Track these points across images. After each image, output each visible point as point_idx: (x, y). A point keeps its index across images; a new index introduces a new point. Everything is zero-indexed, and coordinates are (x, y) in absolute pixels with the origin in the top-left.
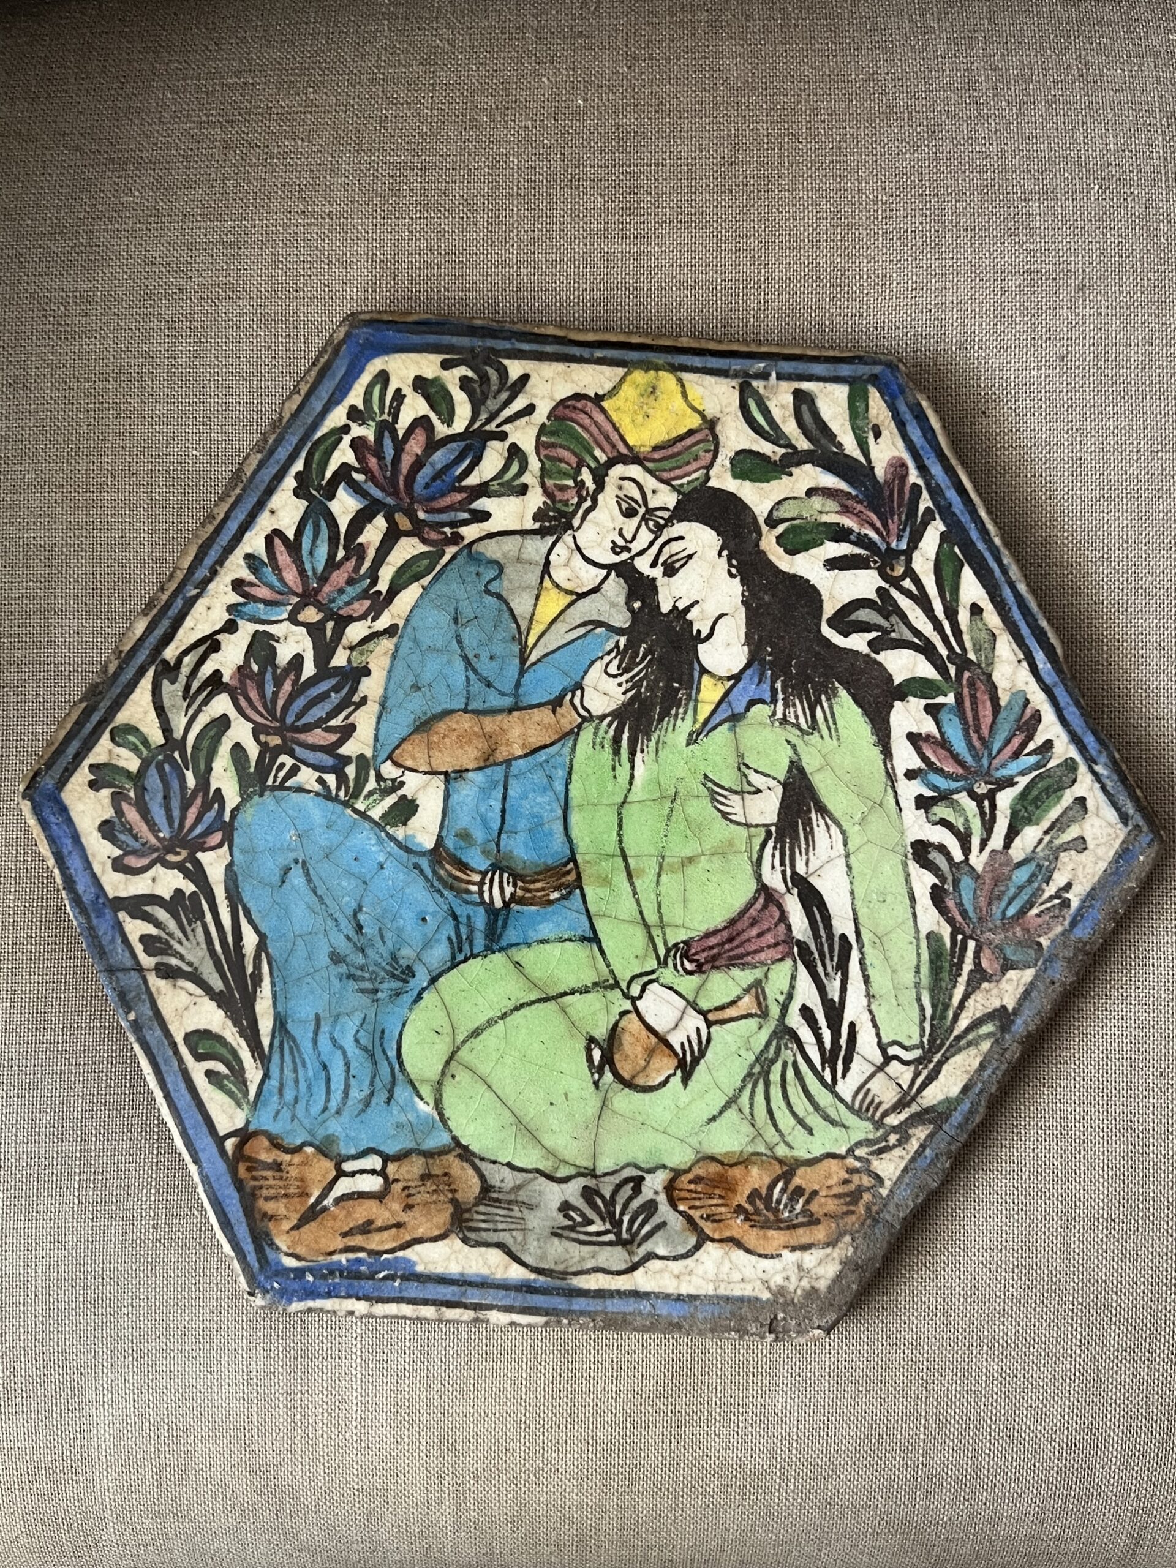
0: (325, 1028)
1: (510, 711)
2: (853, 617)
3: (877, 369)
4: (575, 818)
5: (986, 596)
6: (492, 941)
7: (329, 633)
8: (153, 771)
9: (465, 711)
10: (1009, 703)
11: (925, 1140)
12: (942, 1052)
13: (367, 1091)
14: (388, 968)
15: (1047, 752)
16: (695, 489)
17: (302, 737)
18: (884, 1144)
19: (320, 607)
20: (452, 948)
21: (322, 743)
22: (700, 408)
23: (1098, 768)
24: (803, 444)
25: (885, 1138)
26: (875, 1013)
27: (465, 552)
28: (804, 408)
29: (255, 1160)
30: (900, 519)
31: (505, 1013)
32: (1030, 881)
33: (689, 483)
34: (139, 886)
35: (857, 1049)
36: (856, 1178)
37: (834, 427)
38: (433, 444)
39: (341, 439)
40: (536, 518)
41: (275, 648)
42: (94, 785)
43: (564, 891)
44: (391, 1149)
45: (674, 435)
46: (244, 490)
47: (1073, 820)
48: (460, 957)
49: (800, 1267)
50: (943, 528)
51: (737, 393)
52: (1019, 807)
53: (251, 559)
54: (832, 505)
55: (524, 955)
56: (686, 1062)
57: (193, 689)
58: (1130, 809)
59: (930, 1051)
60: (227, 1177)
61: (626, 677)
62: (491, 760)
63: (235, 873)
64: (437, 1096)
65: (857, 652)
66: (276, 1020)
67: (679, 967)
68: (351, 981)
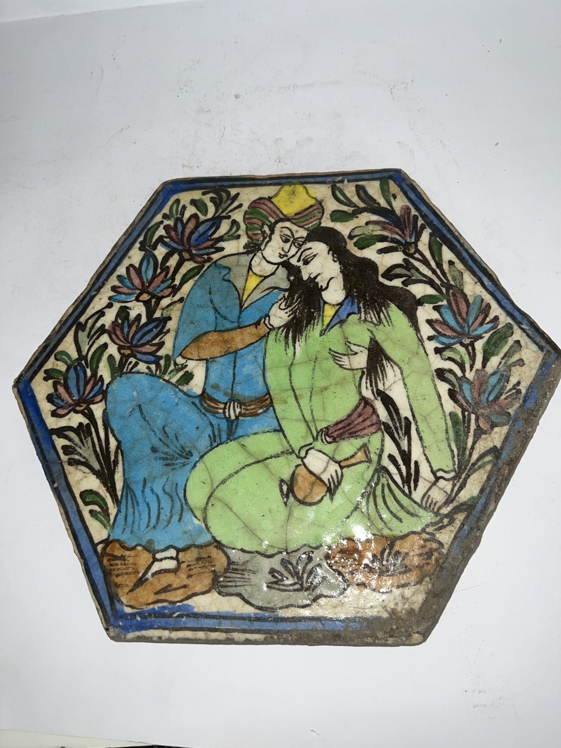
0: (149, 485)
1: (235, 329)
2: (393, 272)
3: (391, 173)
4: (268, 374)
5: (455, 257)
6: (230, 435)
7: (153, 303)
8: (72, 371)
9: (215, 331)
10: (474, 301)
11: (464, 520)
12: (466, 472)
13: (169, 516)
14: (179, 452)
15: (496, 321)
16: (315, 228)
17: (140, 349)
18: (441, 524)
19: (148, 293)
20: (211, 440)
21: (149, 351)
22: (315, 197)
23: (524, 326)
24: (362, 205)
25: (441, 521)
26: (428, 455)
27: (213, 265)
28: (361, 191)
29: (113, 555)
30: (410, 230)
31: (238, 471)
32: (498, 382)
33: (312, 226)
34: (63, 423)
35: (420, 475)
36: (428, 544)
37: (375, 197)
38: (198, 224)
39: (159, 226)
40: (244, 248)
41: (129, 313)
42: (46, 379)
43: (265, 409)
44: (181, 545)
45: (304, 208)
46: (117, 250)
47: (515, 351)
48: (215, 444)
49: (403, 597)
50: (430, 231)
51: (330, 189)
52: (487, 348)
53: (119, 277)
54: (378, 227)
55: (247, 441)
56: (331, 488)
57: (92, 333)
58: (543, 343)
59: (459, 472)
60: (98, 565)
61: (290, 309)
62: (228, 352)
63: (107, 413)
64: (204, 515)
65: (397, 287)
66: (124, 482)
67: (324, 441)
68: (161, 461)
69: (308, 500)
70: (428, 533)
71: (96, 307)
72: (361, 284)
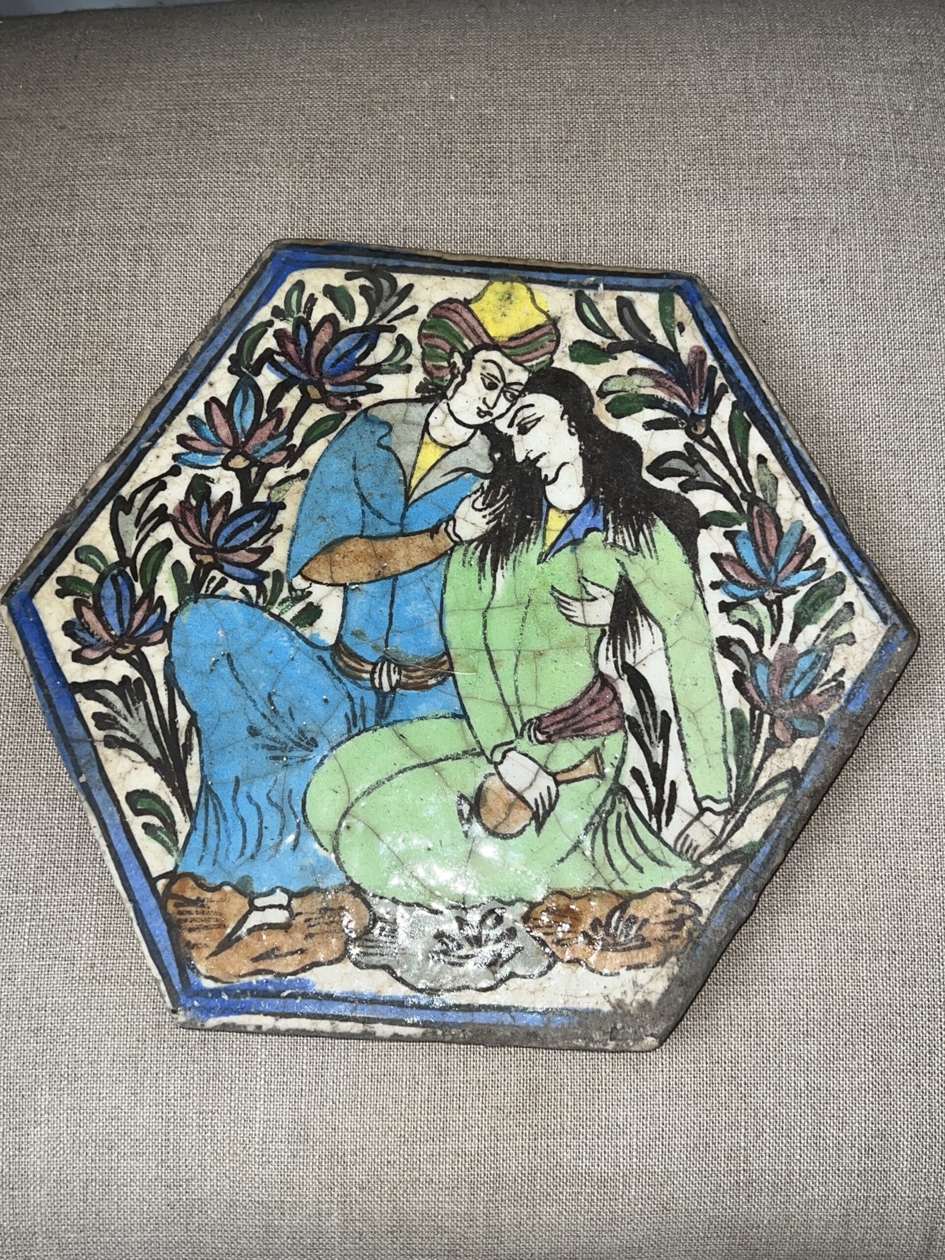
0: (243, 789)
1: (396, 536)
2: (666, 465)
3: (680, 282)
4: (448, 620)
5: (769, 449)
6: (381, 718)
7: (253, 476)
8: (108, 583)
9: (361, 537)
10: (790, 530)
11: (735, 877)
12: (746, 804)
13: (276, 839)
14: (296, 740)
15: (821, 567)
16: (542, 369)
17: (230, 556)
18: (701, 880)
19: (246, 456)
20: (349, 723)
21: (246, 561)
22: (546, 310)
23: (863, 580)
24: (625, 336)
25: (702, 875)
26: (692, 773)
27: (362, 416)
28: (625, 310)
29: (182, 897)
30: (701, 392)
31: (391, 776)
32: (811, 668)
33: (537, 364)
34: (93, 673)
35: (678, 803)
36: (679, 909)
37: (649, 323)
38: (337, 335)
39: (266, 331)
40: (418, 390)
41: (210, 488)
42: (61, 594)
43: (439, 679)
44: (295, 888)
45: (525, 329)
46: (189, 367)
47: (843, 620)
48: (355, 731)
49: (635, 983)
50: (734, 399)
51: (573, 299)
52: (801, 610)
53: (192, 419)
54: (648, 381)
55: (406, 729)
56: (539, 814)
57: (144, 518)
58: (888, 611)
59: (736, 803)
60: (158, 912)
61: (489, 510)
62: (381, 575)
63: (173, 663)
64: (335, 843)
65: (670, 492)
66: (202, 782)
67: (533, 738)
68: (265, 750)
69: (502, 830)
70: (680, 892)
71: (150, 471)
72: (612, 480)
